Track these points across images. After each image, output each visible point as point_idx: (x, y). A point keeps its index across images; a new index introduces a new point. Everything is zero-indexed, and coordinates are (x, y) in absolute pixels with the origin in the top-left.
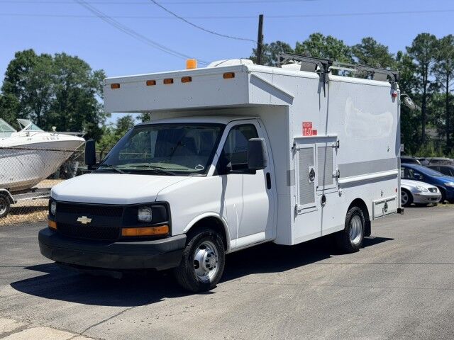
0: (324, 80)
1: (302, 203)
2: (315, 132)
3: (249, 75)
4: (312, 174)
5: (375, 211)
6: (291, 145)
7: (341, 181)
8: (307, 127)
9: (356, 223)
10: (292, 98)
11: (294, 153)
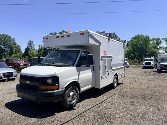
0: (109, 40)
1: (103, 75)
2: (107, 54)
3: (89, 34)
4: (106, 67)
5: (120, 77)
6: (101, 58)
7: (113, 69)
8: (105, 52)
9: (115, 80)
10: (101, 43)
11: (101, 60)
